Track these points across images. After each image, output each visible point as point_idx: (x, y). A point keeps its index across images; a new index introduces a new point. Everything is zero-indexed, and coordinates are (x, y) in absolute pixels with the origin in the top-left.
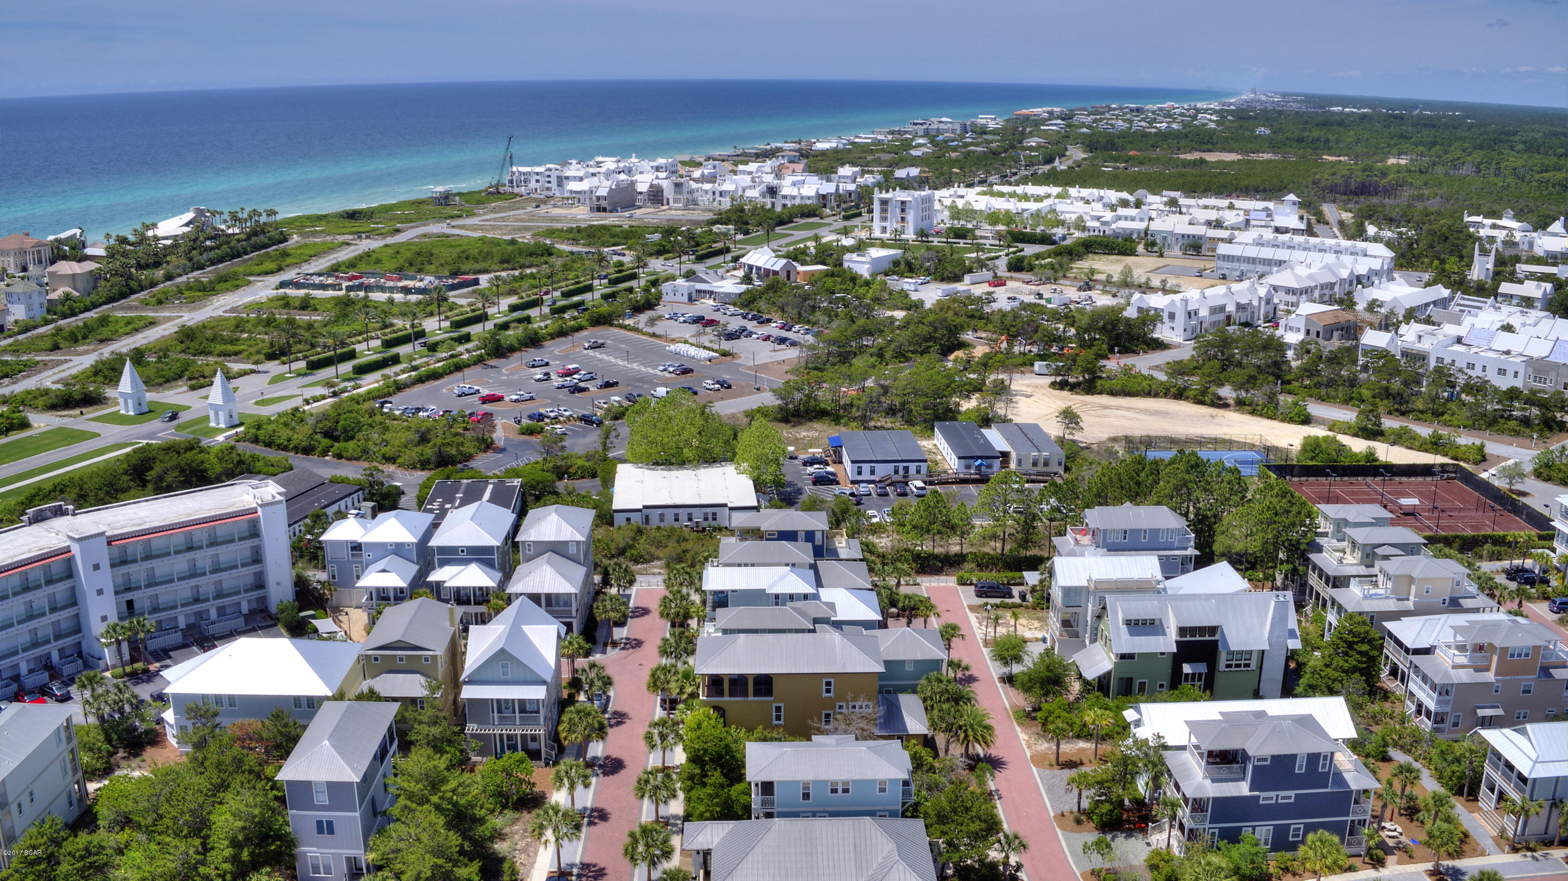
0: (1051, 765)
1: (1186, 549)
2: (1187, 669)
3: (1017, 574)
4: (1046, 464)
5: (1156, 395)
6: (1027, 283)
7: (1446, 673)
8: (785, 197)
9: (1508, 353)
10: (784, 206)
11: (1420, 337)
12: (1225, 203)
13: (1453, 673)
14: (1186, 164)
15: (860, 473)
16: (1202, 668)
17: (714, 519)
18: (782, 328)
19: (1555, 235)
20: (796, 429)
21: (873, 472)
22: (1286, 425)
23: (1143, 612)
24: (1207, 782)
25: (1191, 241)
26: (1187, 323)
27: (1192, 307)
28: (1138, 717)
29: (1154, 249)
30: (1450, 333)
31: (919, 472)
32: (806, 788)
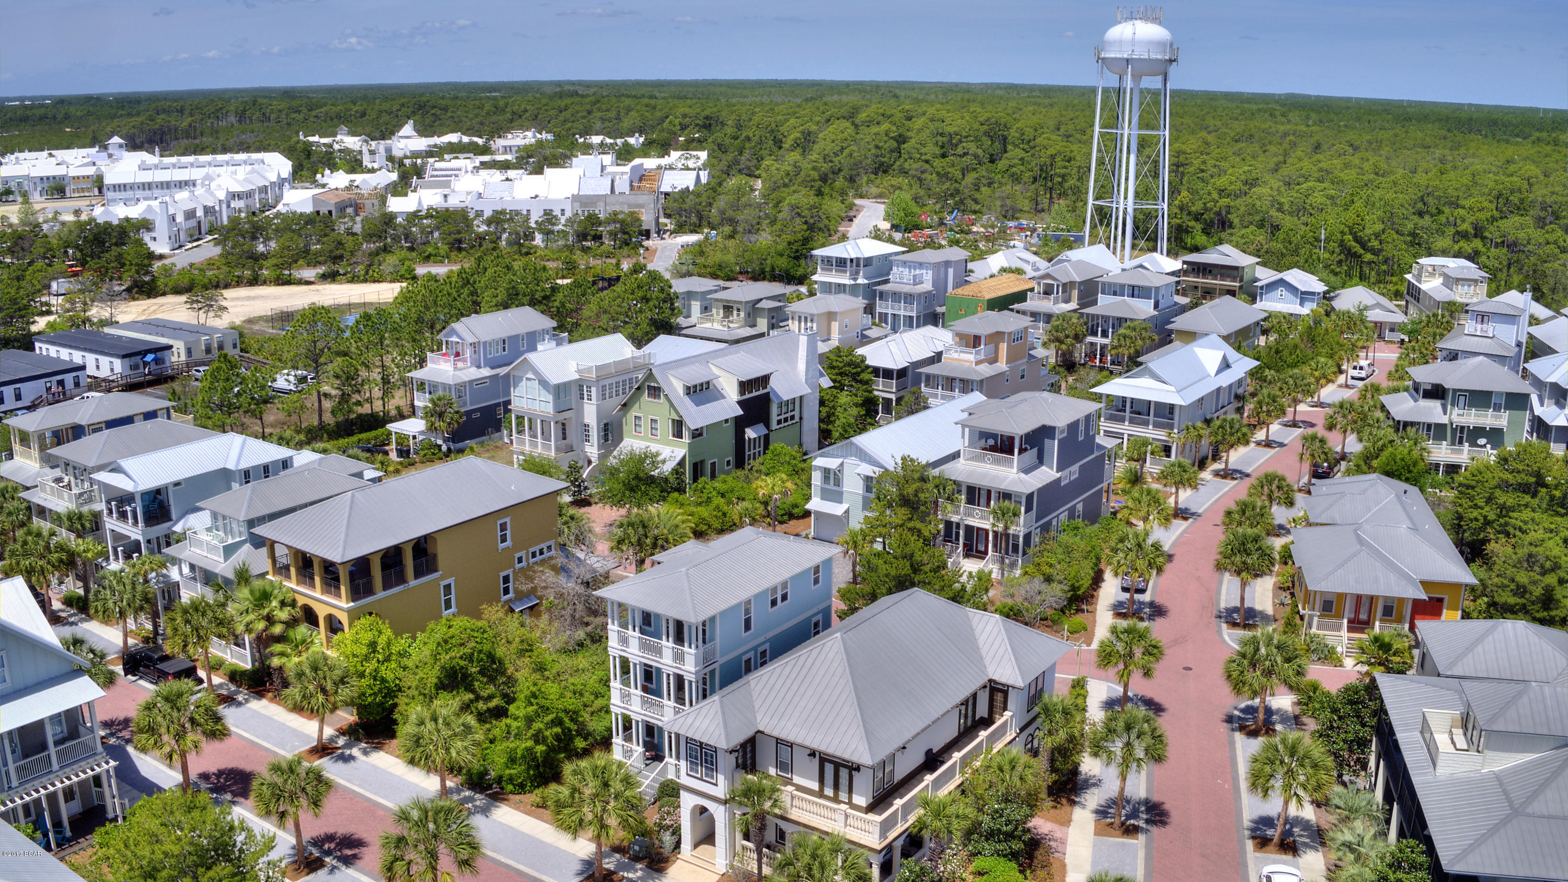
2: (750, 433)
3: (375, 432)
4: (220, 348)
9: (535, 198)
11: (445, 197)
16: (761, 430)
19: (409, 139)
21: (18, 397)
23: (697, 376)
24: (1023, 475)
25: (52, 184)
26: (170, 230)
27: (171, 211)
28: (839, 461)
29: (11, 198)
30: (469, 190)
31: (77, 384)
32: (747, 611)
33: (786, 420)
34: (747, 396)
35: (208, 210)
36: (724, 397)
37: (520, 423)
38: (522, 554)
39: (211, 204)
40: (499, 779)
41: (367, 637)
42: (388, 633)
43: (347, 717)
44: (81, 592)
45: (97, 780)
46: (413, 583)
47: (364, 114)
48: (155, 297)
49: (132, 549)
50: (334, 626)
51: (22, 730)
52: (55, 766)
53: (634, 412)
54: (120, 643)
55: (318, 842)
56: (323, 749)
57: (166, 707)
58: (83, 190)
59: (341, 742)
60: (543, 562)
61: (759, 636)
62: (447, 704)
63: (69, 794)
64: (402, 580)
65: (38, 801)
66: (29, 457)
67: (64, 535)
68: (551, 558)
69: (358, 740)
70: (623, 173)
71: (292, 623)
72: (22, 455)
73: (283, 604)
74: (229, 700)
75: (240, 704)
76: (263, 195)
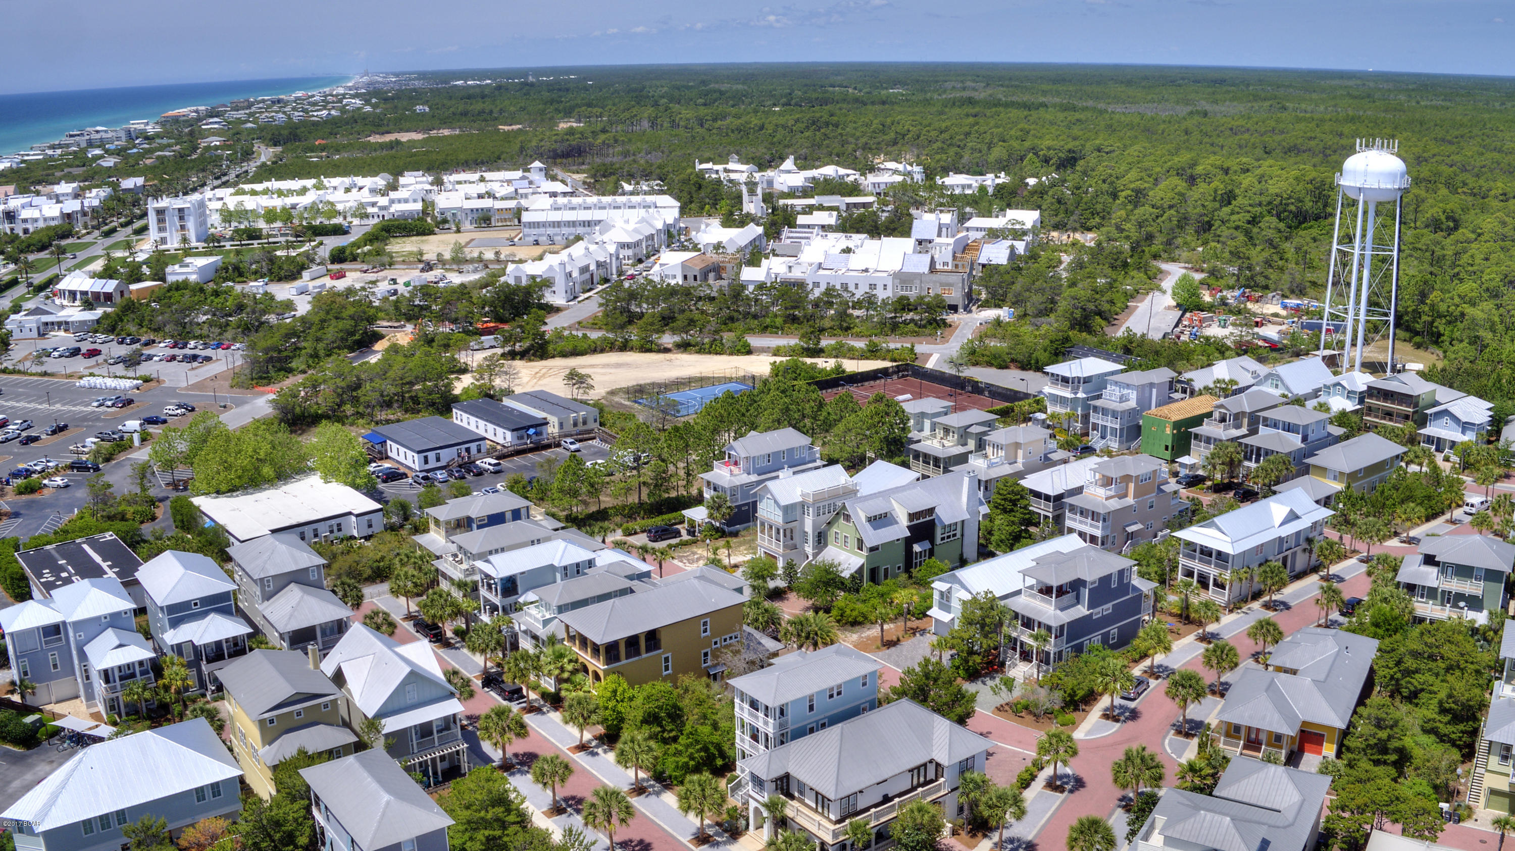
0: (878, 648)
1: (815, 461)
2: (917, 548)
3: (674, 514)
4: (585, 423)
5: (602, 351)
6: (365, 272)
7: (1104, 506)
8: (25, 221)
9: (866, 270)
10: (26, 231)
11: (790, 267)
12: (476, 176)
13: (1107, 503)
14: (382, 146)
15: (426, 462)
16: (927, 545)
17: (340, 530)
18: (174, 347)
19: (789, 172)
20: (304, 437)
21: (438, 459)
22: (735, 357)
23: (878, 508)
24: (1058, 612)
25: (480, 214)
26: (566, 285)
27: (568, 269)
28: (949, 585)
29: (447, 226)
30: (811, 261)
31: (479, 451)
32: (811, 700)
33: (949, 537)
34: (915, 522)
35: (599, 265)
36: (897, 523)
37: (763, 524)
38: (718, 639)
39: (602, 260)
40: (670, 777)
41: (612, 686)
42: (625, 685)
43: (600, 729)
44: (464, 626)
45: (458, 752)
46: (644, 656)
47: (762, 128)
48: (547, 359)
49: (494, 608)
50: (597, 677)
51: (422, 725)
52: (437, 744)
53: (834, 529)
54: (482, 664)
55: (566, 800)
56: (582, 747)
57: (495, 719)
58: (505, 220)
59: (594, 744)
60: (727, 647)
61: (817, 716)
62: (646, 731)
63: (443, 758)
64: (638, 653)
65: (426, 761)
66: (439, 533)
67: (457, 594)
68: (730, 645)
69: (604, 744)
70: (948, 244)
71: (575, 672)
72: (435, 531)
73: (570, 661)
74: (537, 710)
75: (544, 713)
76: (650, 243)
